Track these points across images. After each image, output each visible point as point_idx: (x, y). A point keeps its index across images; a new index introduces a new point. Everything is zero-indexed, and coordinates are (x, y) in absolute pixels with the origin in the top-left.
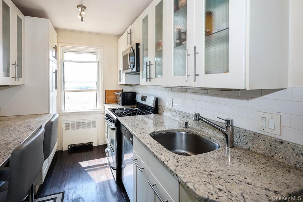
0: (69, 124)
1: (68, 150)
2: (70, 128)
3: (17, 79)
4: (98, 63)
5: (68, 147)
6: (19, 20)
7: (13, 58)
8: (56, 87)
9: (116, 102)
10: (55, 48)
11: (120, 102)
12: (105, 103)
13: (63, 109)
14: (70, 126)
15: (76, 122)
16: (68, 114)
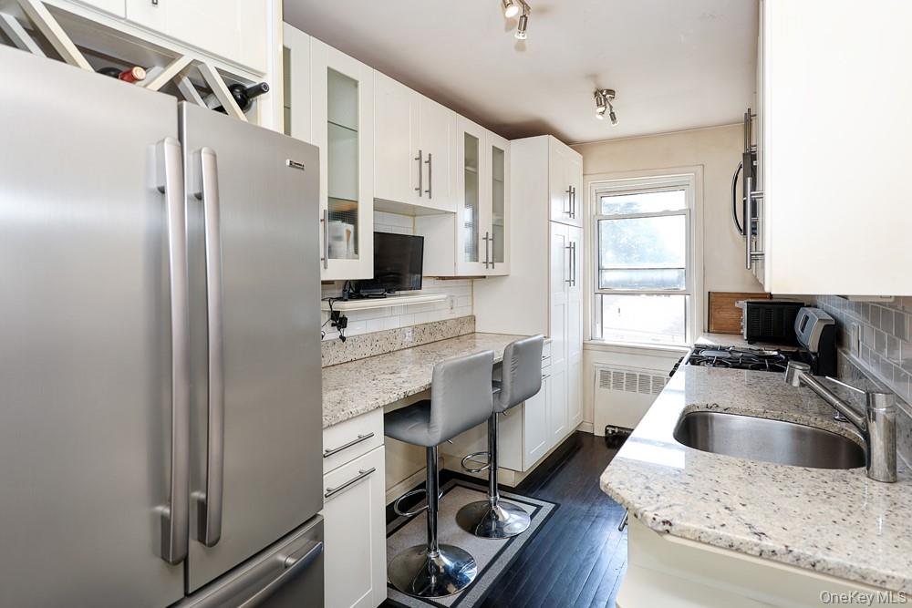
0: (608, 372)
1: (606, 438)
2: (612, 385)
3: (491, 265)
4: (688, 213)
5: (607, 431)
6: (497, 152)
7: (486, 226)
8: (571, 281)
9: (735, 332)
10: (571, 192)
11: (744, 331)
12: (709, 331)
13: (599, 335)
14: (612, 379)
15: (625, 373)
16: (607, 348)
